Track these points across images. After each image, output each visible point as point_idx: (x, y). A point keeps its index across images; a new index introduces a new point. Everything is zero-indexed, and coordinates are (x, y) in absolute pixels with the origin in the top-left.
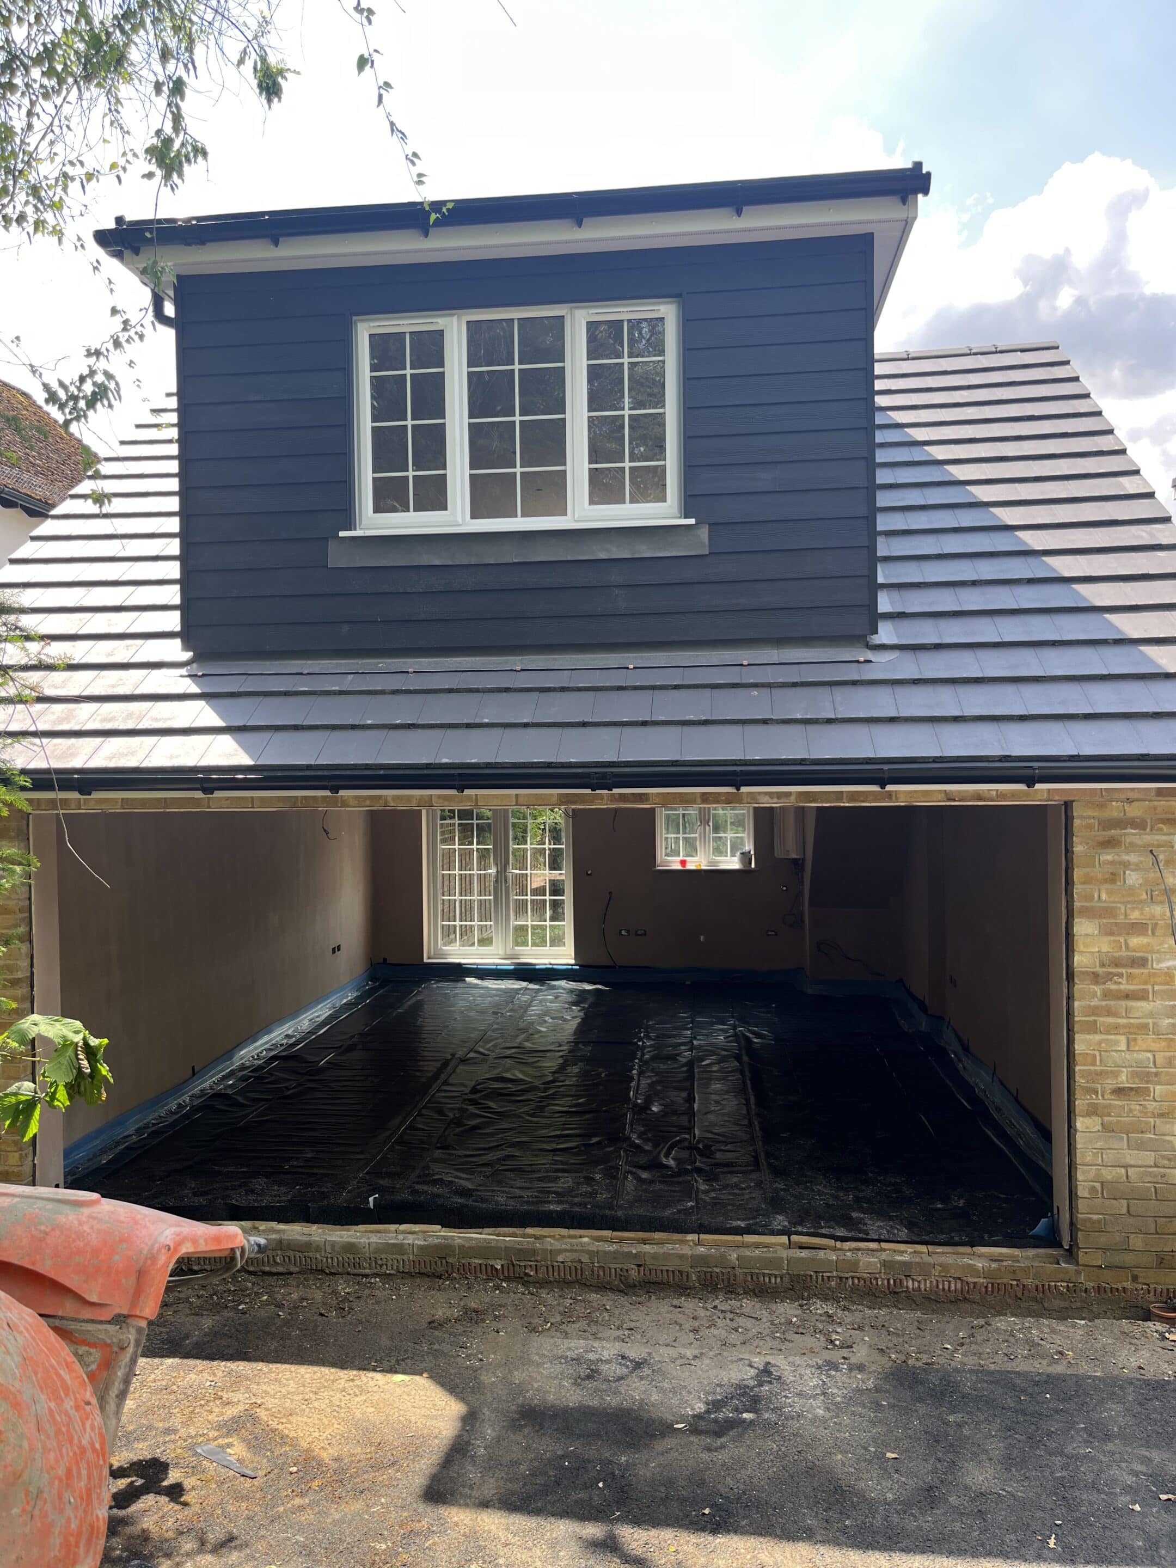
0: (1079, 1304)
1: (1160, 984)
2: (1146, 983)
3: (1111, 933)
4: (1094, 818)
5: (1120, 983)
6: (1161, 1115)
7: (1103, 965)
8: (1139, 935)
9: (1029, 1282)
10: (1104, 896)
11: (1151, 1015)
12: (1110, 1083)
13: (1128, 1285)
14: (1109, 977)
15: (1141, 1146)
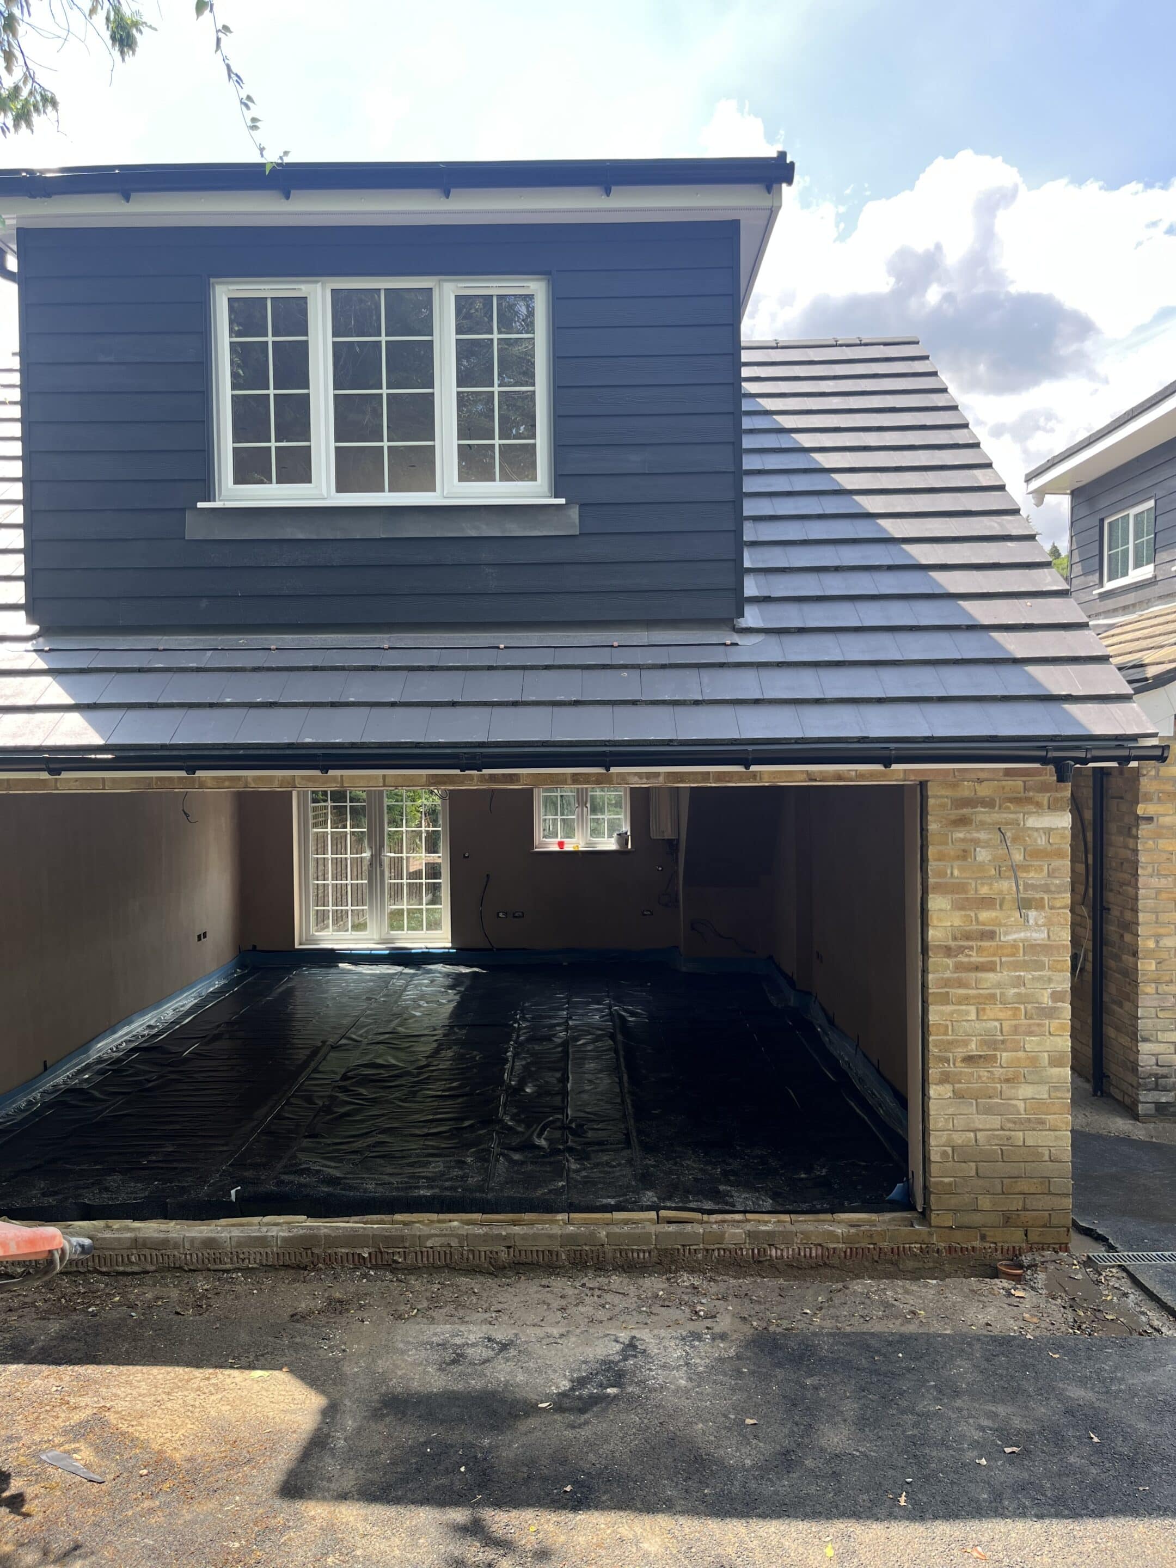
0: (931, 1265)
1: (1007, 956)
2: (994, 955)
3: (962, 908)
4: (947, 797)
5: (970, 956)
6: (1007, 1081)
7: (955, 939)
8: (988, 909)
9: (885, 1245)
10: (956, 873)
11: (999, 985)
12: (961, 1052)
13: (977, 1244)
14: (961, 949)
15: (988, 1111)
